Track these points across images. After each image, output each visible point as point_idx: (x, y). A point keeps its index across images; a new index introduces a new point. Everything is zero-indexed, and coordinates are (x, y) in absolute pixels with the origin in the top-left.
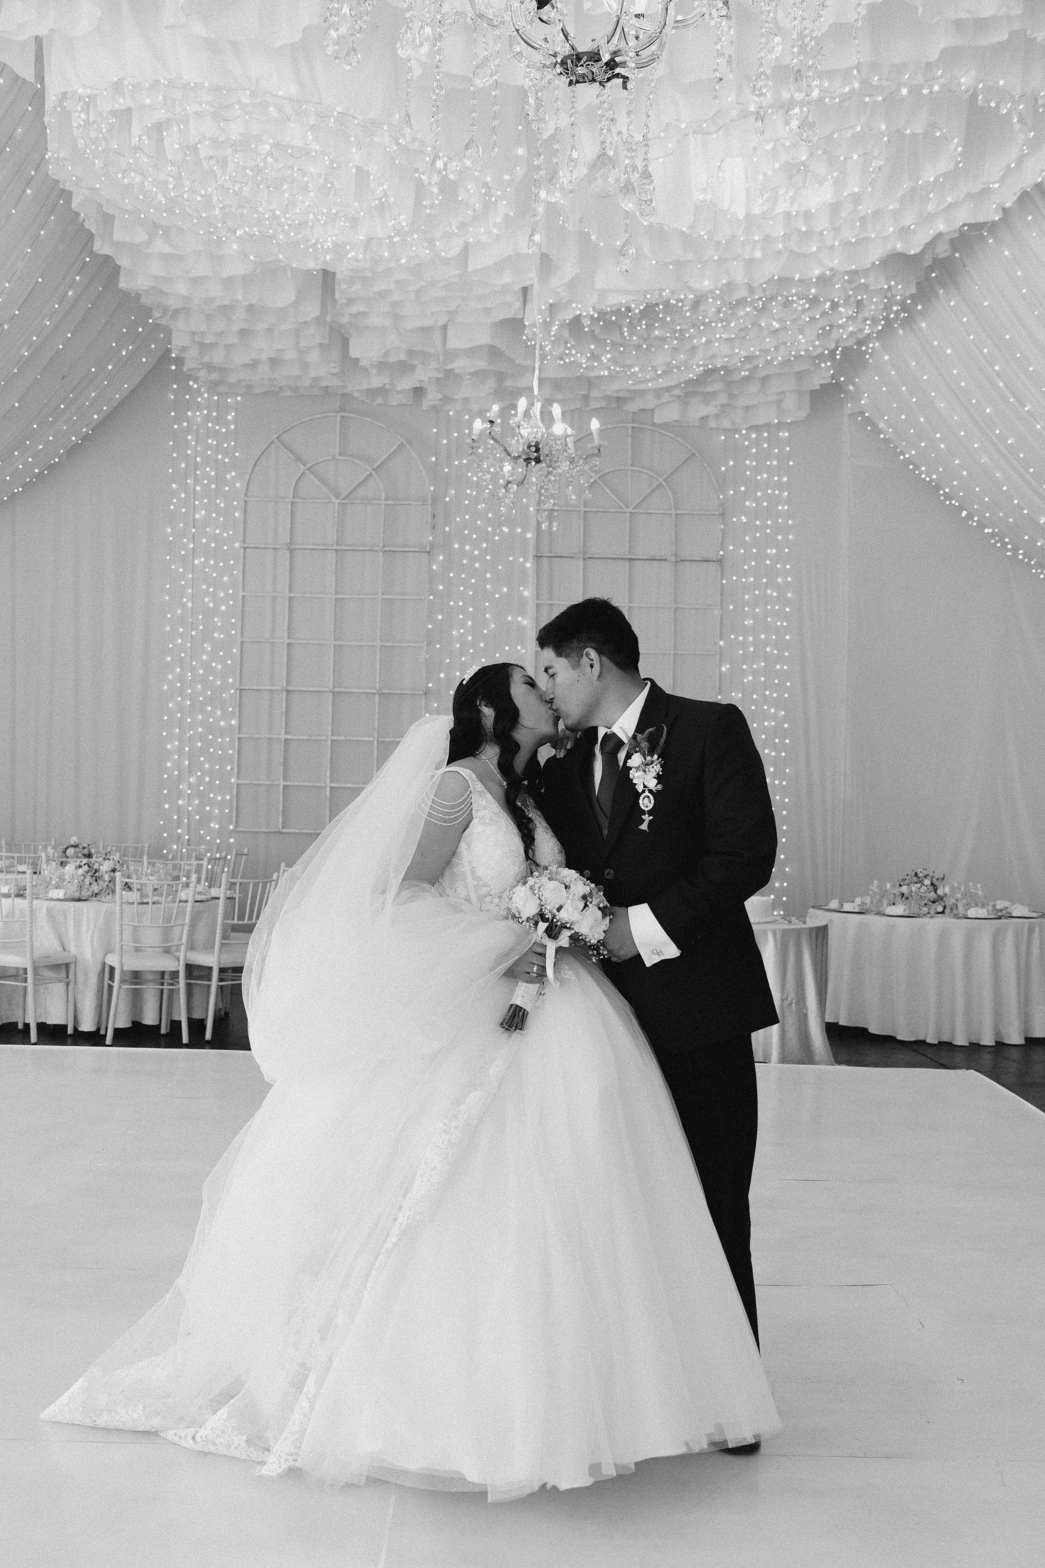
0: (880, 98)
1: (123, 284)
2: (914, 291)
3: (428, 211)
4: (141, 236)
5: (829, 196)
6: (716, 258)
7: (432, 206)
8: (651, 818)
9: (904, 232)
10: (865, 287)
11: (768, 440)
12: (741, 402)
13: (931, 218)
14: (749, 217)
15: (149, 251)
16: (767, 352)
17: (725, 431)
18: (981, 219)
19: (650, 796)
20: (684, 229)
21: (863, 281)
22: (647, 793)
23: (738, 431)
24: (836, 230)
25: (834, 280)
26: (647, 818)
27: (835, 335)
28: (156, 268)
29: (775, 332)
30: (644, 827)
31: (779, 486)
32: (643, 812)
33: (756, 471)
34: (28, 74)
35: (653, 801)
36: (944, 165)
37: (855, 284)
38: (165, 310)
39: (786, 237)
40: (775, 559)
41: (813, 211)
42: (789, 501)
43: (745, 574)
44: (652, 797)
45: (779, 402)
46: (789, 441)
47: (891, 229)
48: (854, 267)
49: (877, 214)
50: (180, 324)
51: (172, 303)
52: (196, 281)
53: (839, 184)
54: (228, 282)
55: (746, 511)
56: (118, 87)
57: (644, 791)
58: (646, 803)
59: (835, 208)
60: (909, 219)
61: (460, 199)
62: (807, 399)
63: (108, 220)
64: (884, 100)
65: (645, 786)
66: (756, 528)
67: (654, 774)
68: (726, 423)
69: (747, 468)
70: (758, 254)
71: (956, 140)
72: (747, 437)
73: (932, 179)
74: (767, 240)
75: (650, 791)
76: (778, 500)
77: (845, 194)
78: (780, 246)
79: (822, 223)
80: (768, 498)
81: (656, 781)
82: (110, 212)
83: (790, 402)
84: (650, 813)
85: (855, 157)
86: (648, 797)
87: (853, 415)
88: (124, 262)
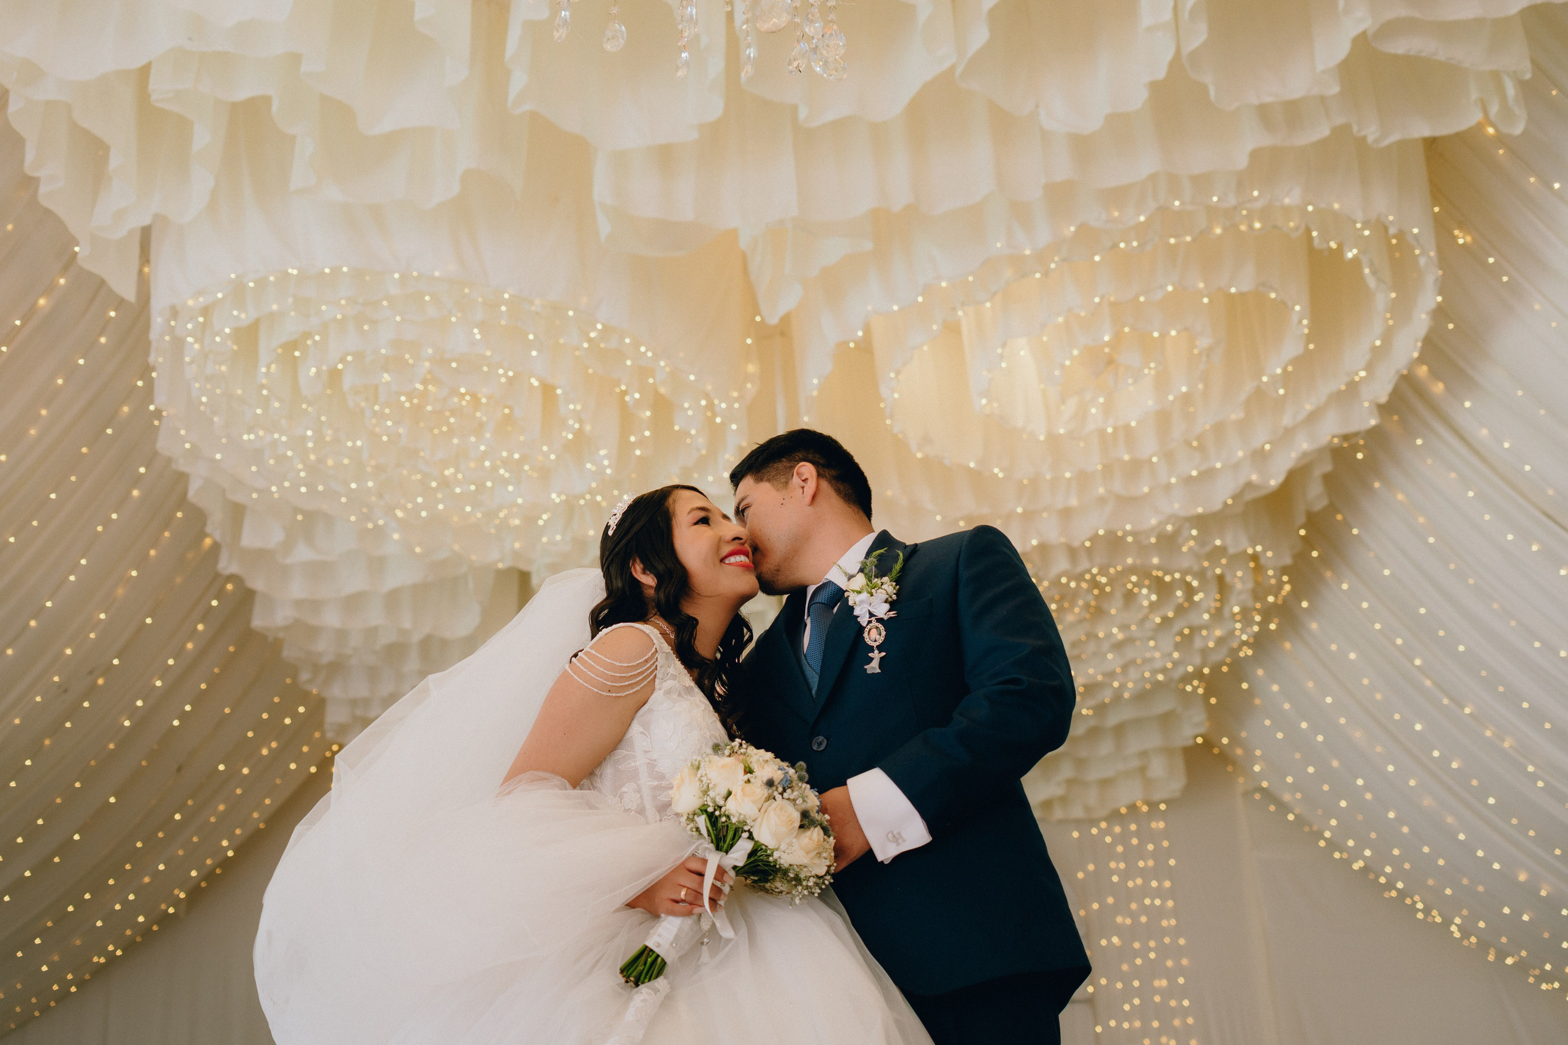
0: (1188, 239)
1: (258, 622)
2: (1288, 561)
3: (638, 452)
4: (275, 537)
5: (1150, 403)
6: (1019, 510)
7: (641, 443)
8: (883, 654)
9: (1259, 457)
10: (1222, 550)
11: (1137, 834)
12: (1094, 774)
13: (1288, 434)
14: (1052, 437)
15: (289, 561)
16: (1111, 675)
17: (1078, 823)
18: (1353, 428)
19: (880, 626)
20: (972, 465)
21: (1218, 542)
22: (874, 623)
23: (1094, 822)
24: (1169, 456)
25: (1180, 540)
26: (876, 656)
27: (1198, 643)
28: (297, 589)
29: (1118, 646)
30: (873, 667)
31: (1159, 893)
32: (871, 649)
33: (1126, 875)
34: (128, 291)
35: (884, 633)
36: (1291, 347)
37: (1208, 548)
38: (316, 668)
39: (1108, 469)
40: (1167, 994)
41: (1133, 424)
42: (1175, 913)
43: (1127, 1016)
44: (882, 628)
45: (1143, 770)
46: (1165, 834)
47: (1240, 454)
48: (1200, 510)
49: (1219, 428)
50: (336, 691)
51: (325, 648)
52: (353, 603)
53: (1162, 382)
54: (393, 599)
55: (1119, 931)
56: (238, 292)
57: (870, 622)
58: (874, 636)
59: (1163, 419)
60: (1261, 437)
61: (677, 428)
62: (1180, 763)
63: (237, 513)
64: (1194, 240)
65: (871, 615)
66: (1136, 954)
67: (885, 597)
68: (1077, 812)
69: (1113, 872)
70: (1074, 502)
71: (1297, 308)
72: (1108, 832)
73: (1279, 371)
74: (1083, 479)
75: (880, 620)
76: (1161, 912)
77: (1171, 398)
78: (1101, 490)
79: (1149, 448)
80: (1145, 909)
81: (887, 606)
82: (239, 498)
83: (1157, 768)
84: (880, 648)
85: (1173, 333)
86: (877, 628)
87: (1248, 794)
88: (257, 583)
